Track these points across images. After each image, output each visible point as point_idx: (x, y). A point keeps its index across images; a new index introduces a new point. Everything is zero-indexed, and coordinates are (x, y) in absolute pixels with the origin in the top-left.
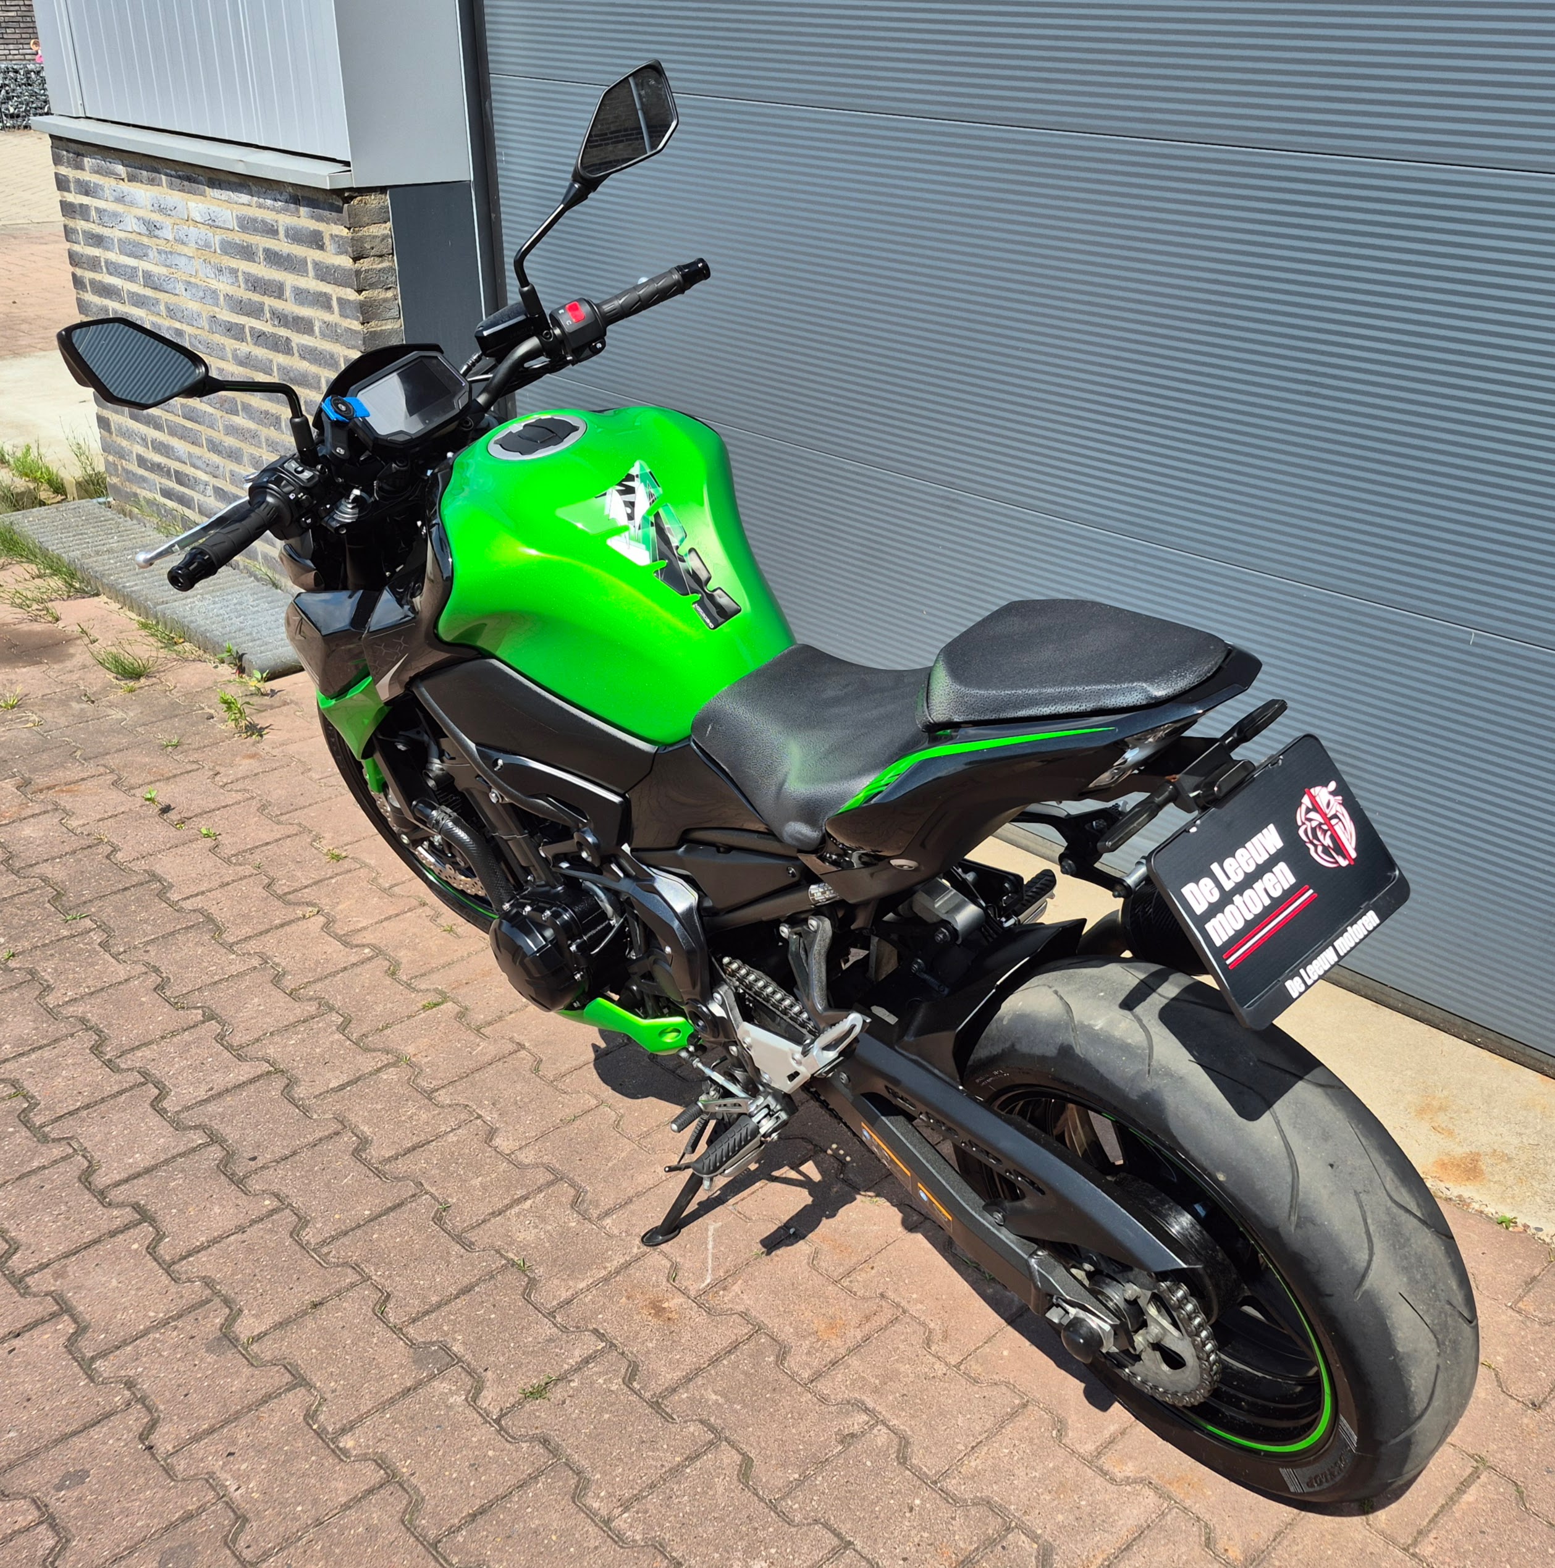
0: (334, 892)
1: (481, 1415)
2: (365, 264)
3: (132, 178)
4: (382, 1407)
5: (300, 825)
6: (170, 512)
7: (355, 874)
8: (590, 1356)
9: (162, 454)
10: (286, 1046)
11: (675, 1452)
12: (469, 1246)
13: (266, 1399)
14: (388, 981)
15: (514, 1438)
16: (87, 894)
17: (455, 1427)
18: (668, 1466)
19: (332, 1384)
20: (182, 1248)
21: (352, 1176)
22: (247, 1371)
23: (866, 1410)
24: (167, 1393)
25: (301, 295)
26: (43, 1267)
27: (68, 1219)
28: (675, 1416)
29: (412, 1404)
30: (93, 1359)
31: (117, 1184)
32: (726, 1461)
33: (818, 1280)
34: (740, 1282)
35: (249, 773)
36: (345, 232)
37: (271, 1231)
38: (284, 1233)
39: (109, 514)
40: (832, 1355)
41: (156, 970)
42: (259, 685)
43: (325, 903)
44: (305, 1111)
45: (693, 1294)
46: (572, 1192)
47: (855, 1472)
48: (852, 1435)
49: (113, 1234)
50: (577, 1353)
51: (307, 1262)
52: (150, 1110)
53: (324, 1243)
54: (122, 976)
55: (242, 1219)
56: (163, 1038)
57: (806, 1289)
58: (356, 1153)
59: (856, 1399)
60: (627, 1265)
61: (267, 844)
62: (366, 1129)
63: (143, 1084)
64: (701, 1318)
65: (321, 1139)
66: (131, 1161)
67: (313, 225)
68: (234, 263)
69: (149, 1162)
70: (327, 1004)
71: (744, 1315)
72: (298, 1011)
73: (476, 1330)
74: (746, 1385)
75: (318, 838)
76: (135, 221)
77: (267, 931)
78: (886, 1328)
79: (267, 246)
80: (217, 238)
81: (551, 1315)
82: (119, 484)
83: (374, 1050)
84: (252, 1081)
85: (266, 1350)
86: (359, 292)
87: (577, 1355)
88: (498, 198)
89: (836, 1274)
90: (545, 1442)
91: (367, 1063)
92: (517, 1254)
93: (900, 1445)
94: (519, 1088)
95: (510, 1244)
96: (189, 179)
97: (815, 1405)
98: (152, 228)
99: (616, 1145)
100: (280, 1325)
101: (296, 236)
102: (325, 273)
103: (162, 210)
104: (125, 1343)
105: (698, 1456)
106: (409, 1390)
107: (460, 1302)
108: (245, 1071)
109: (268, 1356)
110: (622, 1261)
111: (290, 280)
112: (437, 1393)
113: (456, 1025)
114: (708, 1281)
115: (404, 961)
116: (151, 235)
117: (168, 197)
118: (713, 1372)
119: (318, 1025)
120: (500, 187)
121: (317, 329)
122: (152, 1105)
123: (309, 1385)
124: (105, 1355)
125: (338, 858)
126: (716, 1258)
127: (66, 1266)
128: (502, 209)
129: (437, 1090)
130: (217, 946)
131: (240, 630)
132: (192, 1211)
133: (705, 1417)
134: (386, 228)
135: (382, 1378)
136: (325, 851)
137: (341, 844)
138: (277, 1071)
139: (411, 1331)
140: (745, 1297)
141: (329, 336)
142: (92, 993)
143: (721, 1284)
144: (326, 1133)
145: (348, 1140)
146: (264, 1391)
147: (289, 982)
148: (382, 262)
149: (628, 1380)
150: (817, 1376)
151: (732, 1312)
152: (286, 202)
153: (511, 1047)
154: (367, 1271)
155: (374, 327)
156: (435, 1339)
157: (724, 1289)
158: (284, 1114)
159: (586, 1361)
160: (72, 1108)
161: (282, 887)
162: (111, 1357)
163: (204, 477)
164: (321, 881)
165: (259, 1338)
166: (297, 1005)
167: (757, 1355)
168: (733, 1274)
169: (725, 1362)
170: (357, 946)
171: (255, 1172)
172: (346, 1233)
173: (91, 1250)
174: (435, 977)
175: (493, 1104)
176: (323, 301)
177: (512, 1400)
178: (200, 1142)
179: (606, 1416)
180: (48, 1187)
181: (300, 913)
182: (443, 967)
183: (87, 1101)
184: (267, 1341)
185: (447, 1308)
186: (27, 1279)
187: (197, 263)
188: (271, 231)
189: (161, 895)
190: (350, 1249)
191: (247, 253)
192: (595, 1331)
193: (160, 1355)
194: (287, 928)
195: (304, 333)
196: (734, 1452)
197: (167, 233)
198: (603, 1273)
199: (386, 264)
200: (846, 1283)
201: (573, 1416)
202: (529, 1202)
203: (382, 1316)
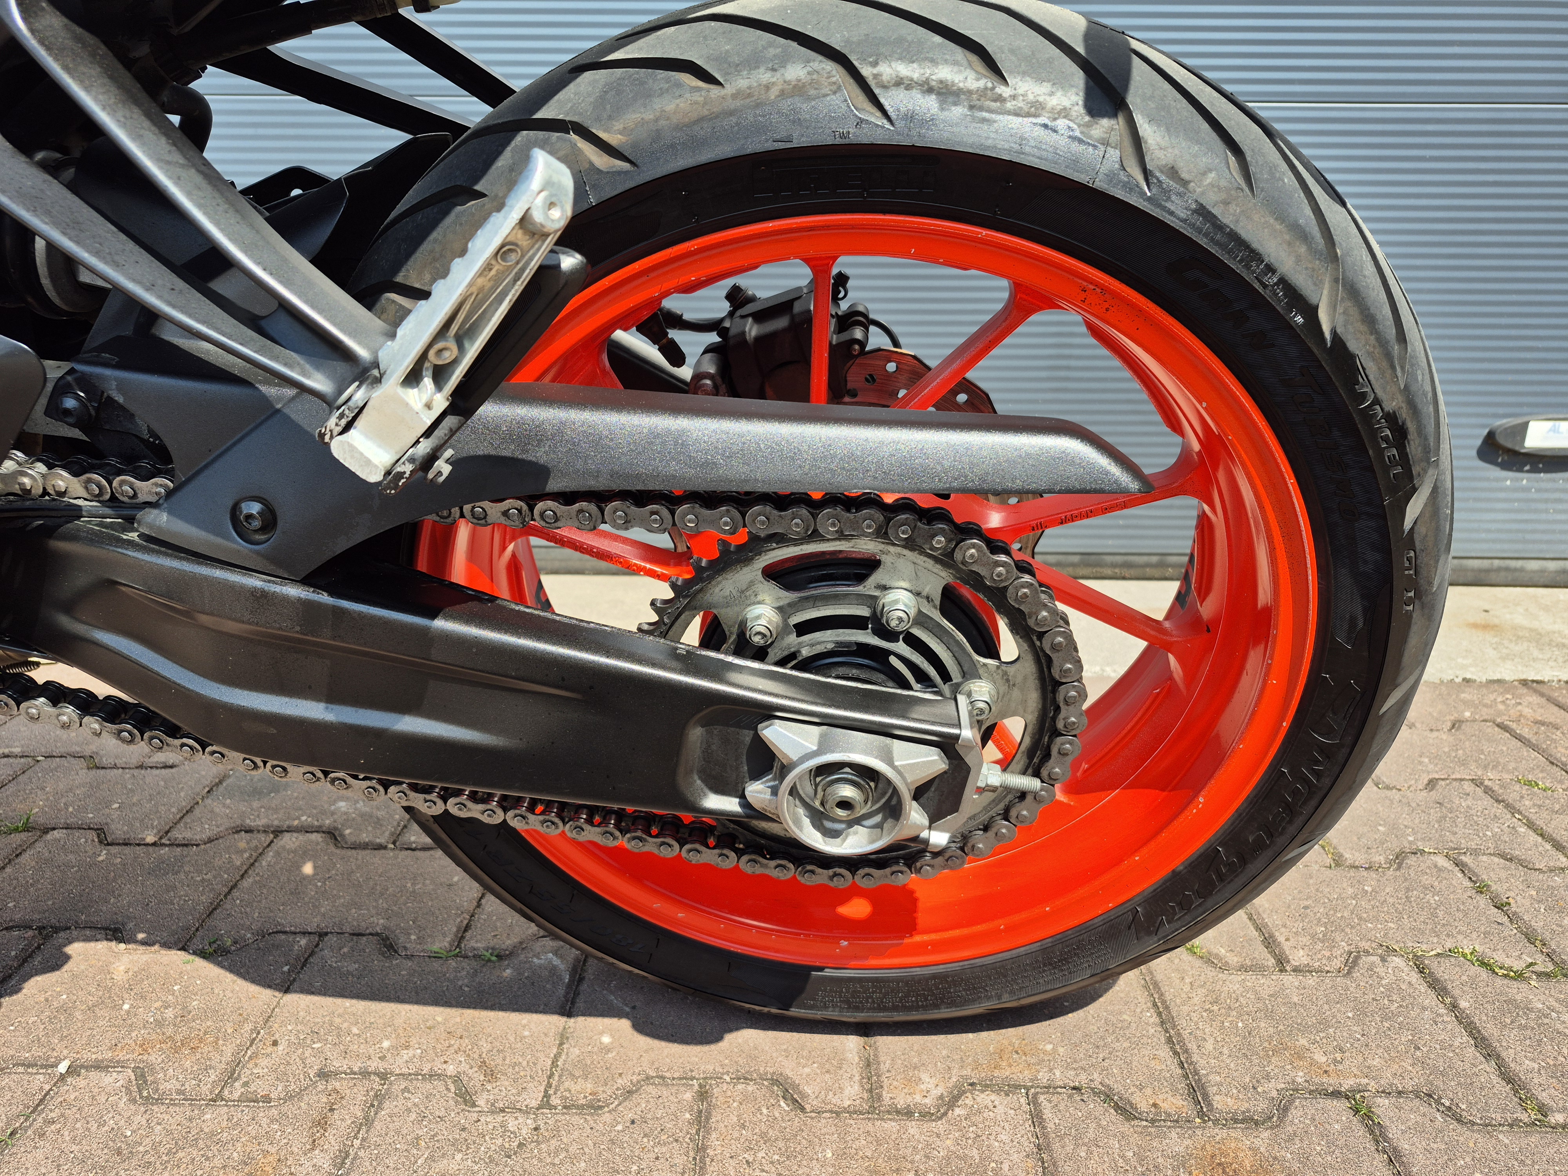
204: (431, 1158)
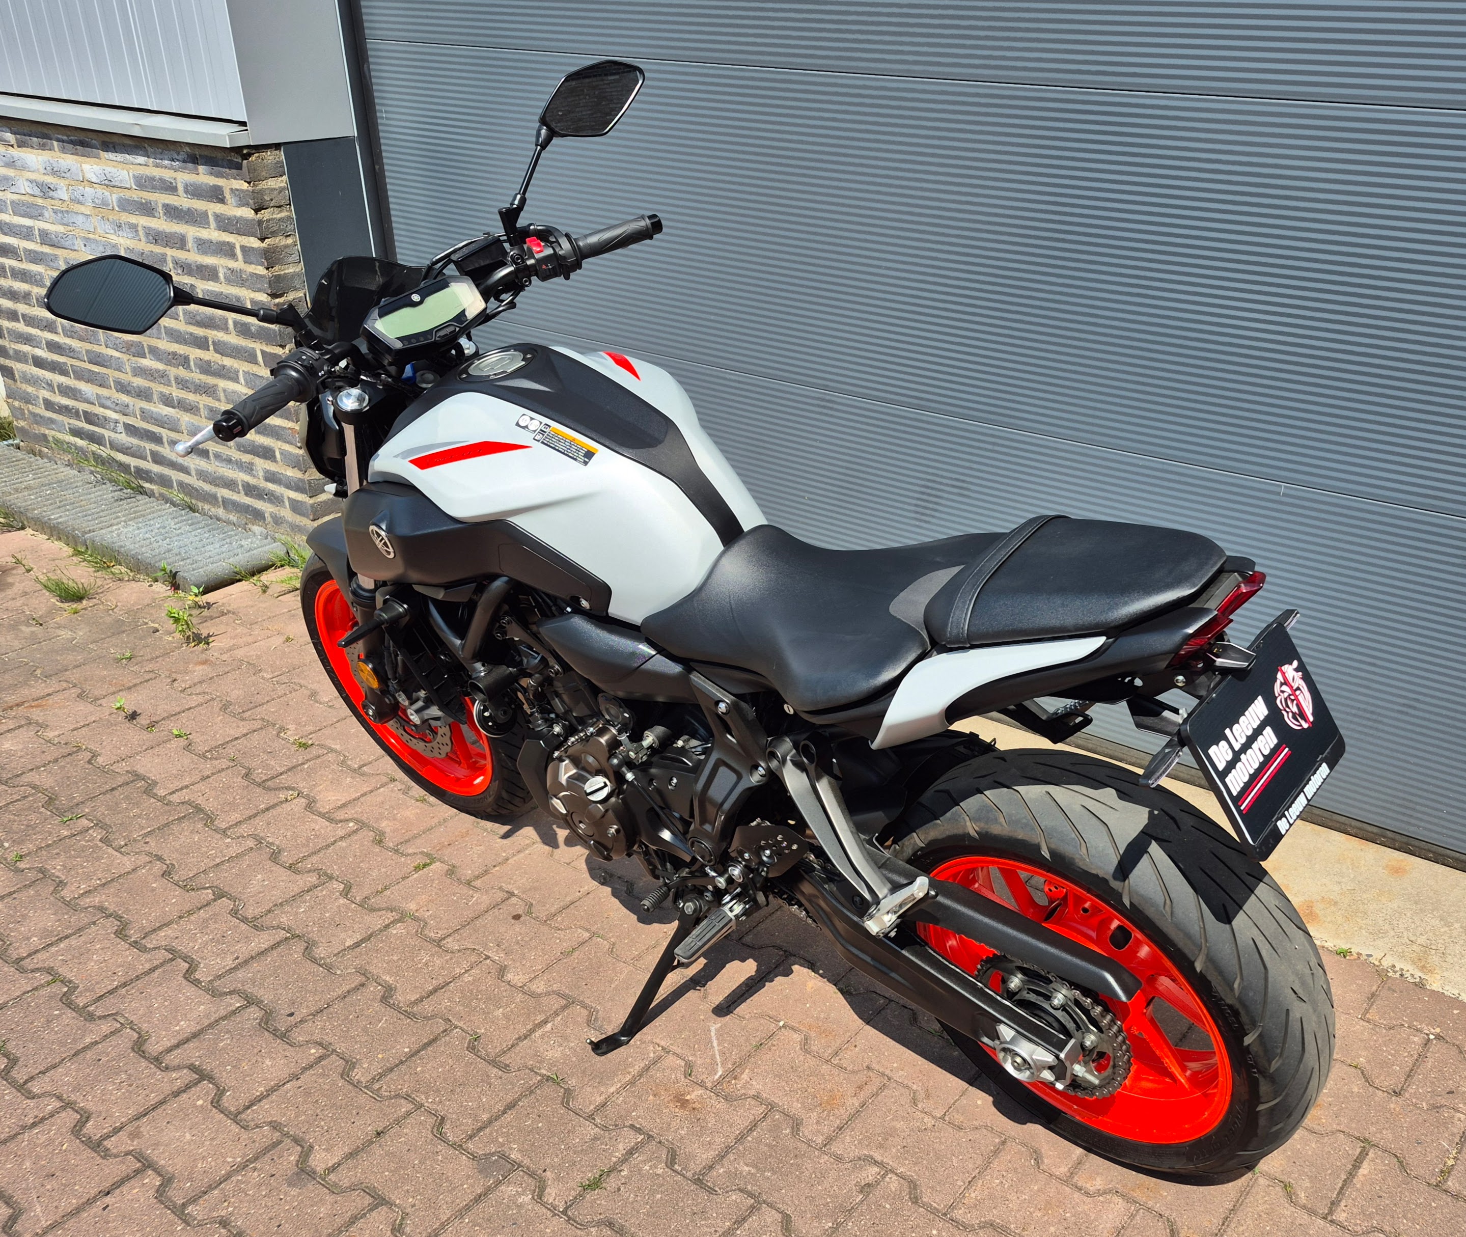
0: (309, 776)
1: (549, 1209)
2: (265, 215)
3: (21, 144)
4: (460, 1214)
5: (263, 719)
6: (79, 449)
7: (325, 758)
8: (633, 1148)
9: (69, 397)
10: (297, 913)
11: (724, 1219)
12: (505, 1068)
13: (353, 1220)
14: (377, 849)
15: (581, 1225)
16: (77, 796)
17: (529, 1222)
18: (721, 1231)
19: (410, 1200)
20: (243, 1100)
21: (385, 1020)
22: (330, 1198)
23: (876, 1163)
24: (261, 1227)
25: (204, 246)
26: (116, 1131)
27: (131, 1085)
28: (717, 1189)
29: (486, 1208)
30: (184, 1205)
31: (169, 1050)
32: (769, 1220)
33: (812, 1062)
34: (747, 1071)
35: (204, 678)
36: (245, 186)
37: (323, 1075)
38: (335, 1076)
39: (19, 454)
40: (838, 1122)
41: (160, 858)
42: (197, 599)
43: (303, 786)
44: (329, 968)
45: (709, 1085)
46: (585, 1012)
47: (878, 1215)
48: (868, 1185)
49: (176, 1094)
50: (621, 1147)
51: (362, 1099)
52: (184, 982)
53: (373, 1080)
54: (129, 867)
55: (293, 1068)
56: (180, 917)
57: (804, 1071)
58: (384, 999)
59: (865, 1155)
60: (647, 1069)
61: (236, 739)
62: (388, 979)
63: (172, 960)
64: (721, 1105)
65: (348, 992)
66: (177, 1028)
67: (212, 181)
68: (133, 219)
69: (194, 1028)
70: (326, 874)
71: (756, 1097)
72: (301, 883)
73: (528, 1138)
74: (771, 1156)
75: (283, 729)
76: (27, 184)
77: (255, 815)
78: (877, 1094)
79: (167, 202)
80: (115, 197)
81: (591, 1117)
82: (27, 427)
83: (380, 910)
84: (273, 947)
85: (343, 1178)
86: (262, 240)
87: (621, 1149)
88: (381, 151)
89: (826, 1055)
90: (610, 1224)
91: (376, 921)
92: (549, 1070)
93: (910, 1188)
94: (518, 930)
95: (541, 1062)
96: (83, 144)
97: (832, 1164)
98: (46, 190)
99: (614, 968)
100: (351, 1155)
101: (195, 192)
102: (225, 224)
103: (55, 173)
104: (210, 1188)
105: (744, 1220)
106: (480, 1196)
107: (509, 1117)
108: (263, 940)
109: (346, 1183)
110: (642, 1065)
111: (192, 232)
112: (506, 1196)
113: (448, 881)
114: (720, 1073)
115: (388, 830)
116: (45, 196)
117: (61, 161)
118: (741, 1148)
119: (321, 892)
120: (382, 141)
121: (221, 275)
122: (185, 978)
123: (390, 1204)
124: (195, 1201)
125: (305, 746)
126: (722, 1053)
127: (138, 1127)
128: (385, 161)
129: (444, 939)
130: (210, 832)
131: (169, 551)
132: (245, 1066)
133: (742, 1186)
134: (283, 181)
135: (454, 1189)
136: (292, 740)
137: (305, 733)
138: (295, 936)
139: (470, 1145)
140: (754, 1083)
141: (234, 281)
142: (104, 885)
143: (732, 1074)
144: (353, 986)
145: (373, 989)
146: (349, 1214)
147: (286, 858)
148: (280, 212)
149: (671, 1163)
150: (829, 1140)
151: (745, 1097)
152: (184, 161)
153: (501, 895)
154: (418, 1099)
155: (277, 270)
156: (493, 1150)
157: (735, 1079)
158: (310, 973)
159: (630, 1152)
160: (110, 988)
161: (260, 774)
162: (201, 1201)
163: (114, 416)
164: (294, 767)
165: (333, 1169)
166: (298, 877)
167: (776, 1129)
168: (740, 1065)
169: (749, 1139)
170: (341, 821)
171: (296, 1026)
172: (391, 1070)
173: (160, 1111)
174: (419, 841)
175: (498, 945)
176: (227, 250)
177: (573, 1193)
178: (238, 1005)
179: (659, 1196)
180: (104, 1059)
181: (282, 796)
182: (424, 833)
183: (123, 980)
184: (343, 1171)
185: (498, 1123)
186: (105, 1143)
187: (95, 221)
188: (171, 188)
189: (149, 790)
190: (398, 1082)
191: (147, 209)
192: (632, 1126)
193: (246, 1195)
194: (273, 812)
195: (209, 280)
196: (774, 1212)
197: (63, 194)
198: (628, 1077)
199: (284, 214)
200: (836, 1061)
201: (630, 1200)
202: (549, 1025)
203: (442, 1137)
204: (892, 1119)
